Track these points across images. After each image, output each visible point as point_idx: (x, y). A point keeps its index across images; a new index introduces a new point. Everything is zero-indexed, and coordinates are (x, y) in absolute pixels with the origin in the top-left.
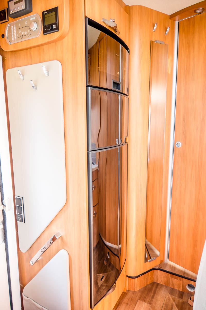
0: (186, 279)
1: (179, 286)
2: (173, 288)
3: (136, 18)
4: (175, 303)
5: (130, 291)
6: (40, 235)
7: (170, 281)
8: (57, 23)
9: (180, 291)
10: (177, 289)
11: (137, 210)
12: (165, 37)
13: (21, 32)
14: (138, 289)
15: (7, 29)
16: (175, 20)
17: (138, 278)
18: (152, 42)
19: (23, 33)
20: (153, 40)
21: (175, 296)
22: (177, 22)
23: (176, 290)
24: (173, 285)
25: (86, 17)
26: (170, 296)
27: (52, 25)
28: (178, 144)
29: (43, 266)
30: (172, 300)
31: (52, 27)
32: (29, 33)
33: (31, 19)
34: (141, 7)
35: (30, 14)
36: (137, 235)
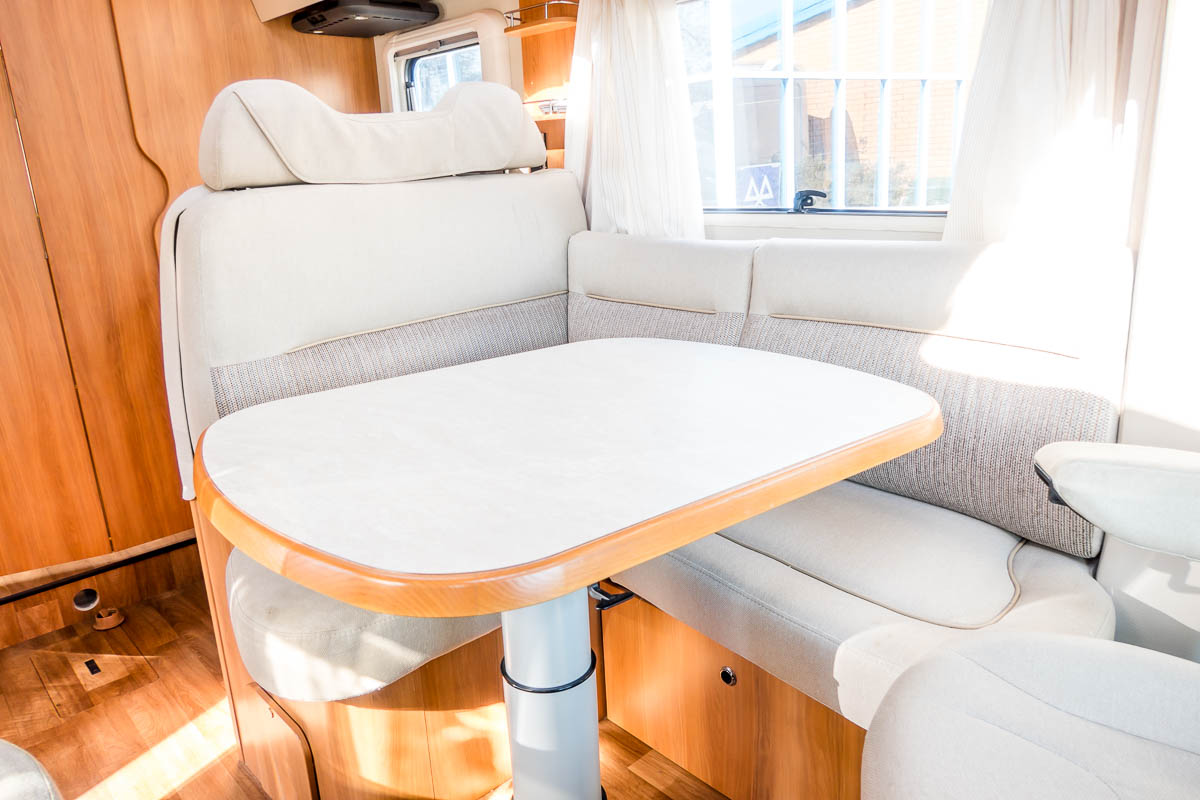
0: (65, 586)
1: (53, 619)
2: (36, 639)
4: (67, 650)
7: (23, 625)
9: (60, 630)
10: (50, 631)
21: (54, 642)
23: (48, 634)
24: (35, 628)
26: (40, 651)
30: (53, 652)
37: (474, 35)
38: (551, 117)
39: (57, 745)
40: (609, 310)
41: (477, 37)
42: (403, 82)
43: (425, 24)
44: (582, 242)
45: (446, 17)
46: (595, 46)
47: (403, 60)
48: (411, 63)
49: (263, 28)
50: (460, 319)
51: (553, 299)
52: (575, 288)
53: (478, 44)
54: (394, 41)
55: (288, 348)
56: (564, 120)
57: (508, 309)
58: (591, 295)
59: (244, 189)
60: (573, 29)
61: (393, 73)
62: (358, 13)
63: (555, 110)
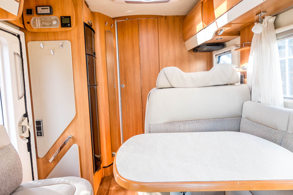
3: (97, 19)
5: (106, 176)
6: (56, 142)
8: (70, 23)
11: (106, 124)
12: (111, 28)
13: (44, 23)
14: (110, 174)
15: (33, 20)
16: (115, 21)
17: (110, 167)
18: (105, 31)
19: (45, 24)
20: (106, 30)
22: (116, 22)
25: (84, 22)
27: (68, 24)
28: (123, 86)
29: (58, 162)
31: (68, 25)
32: (50, 25)
33: (52, 18)
34: (99, 13)
35: (51, 15)
36: (106, 140)
37: (230, 51)
38: (244, 71)
39: (122, 191)
40: (250, 123)
41: (231, 51)
42: (217, 61)
43: (221, 49)
44: (247, 104)
45: (227, 46)
46: (254, 53)
47: (217, 56)
48: (219, 57)
49: (188, 52)
50: (208, 120)
51: (237, 118)
52: (243, 116)
53: (231, 53)
54: (215, 52)
55: (165, 122)
56: (246, 72)
57: (222, 119)
58: (246, 118)
59: (163, 88)
60: (250, 49)
61: (215, 59)
62: (205, 48)
63: (245, 69)
